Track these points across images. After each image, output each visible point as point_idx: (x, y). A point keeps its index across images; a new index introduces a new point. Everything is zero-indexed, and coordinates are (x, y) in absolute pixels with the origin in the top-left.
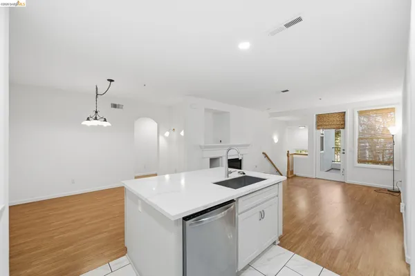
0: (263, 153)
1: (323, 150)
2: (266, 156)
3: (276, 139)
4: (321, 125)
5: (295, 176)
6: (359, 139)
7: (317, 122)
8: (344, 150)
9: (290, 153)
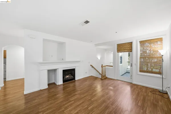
0: (91, 65)
1: (122, 63)
2: (93, 67)
3: (99, 57)
4: (119, 50)
5: (107, 78)
6: (140, 58)
7: (117, 48)
8: (132, 64)
9: (103, 65)
